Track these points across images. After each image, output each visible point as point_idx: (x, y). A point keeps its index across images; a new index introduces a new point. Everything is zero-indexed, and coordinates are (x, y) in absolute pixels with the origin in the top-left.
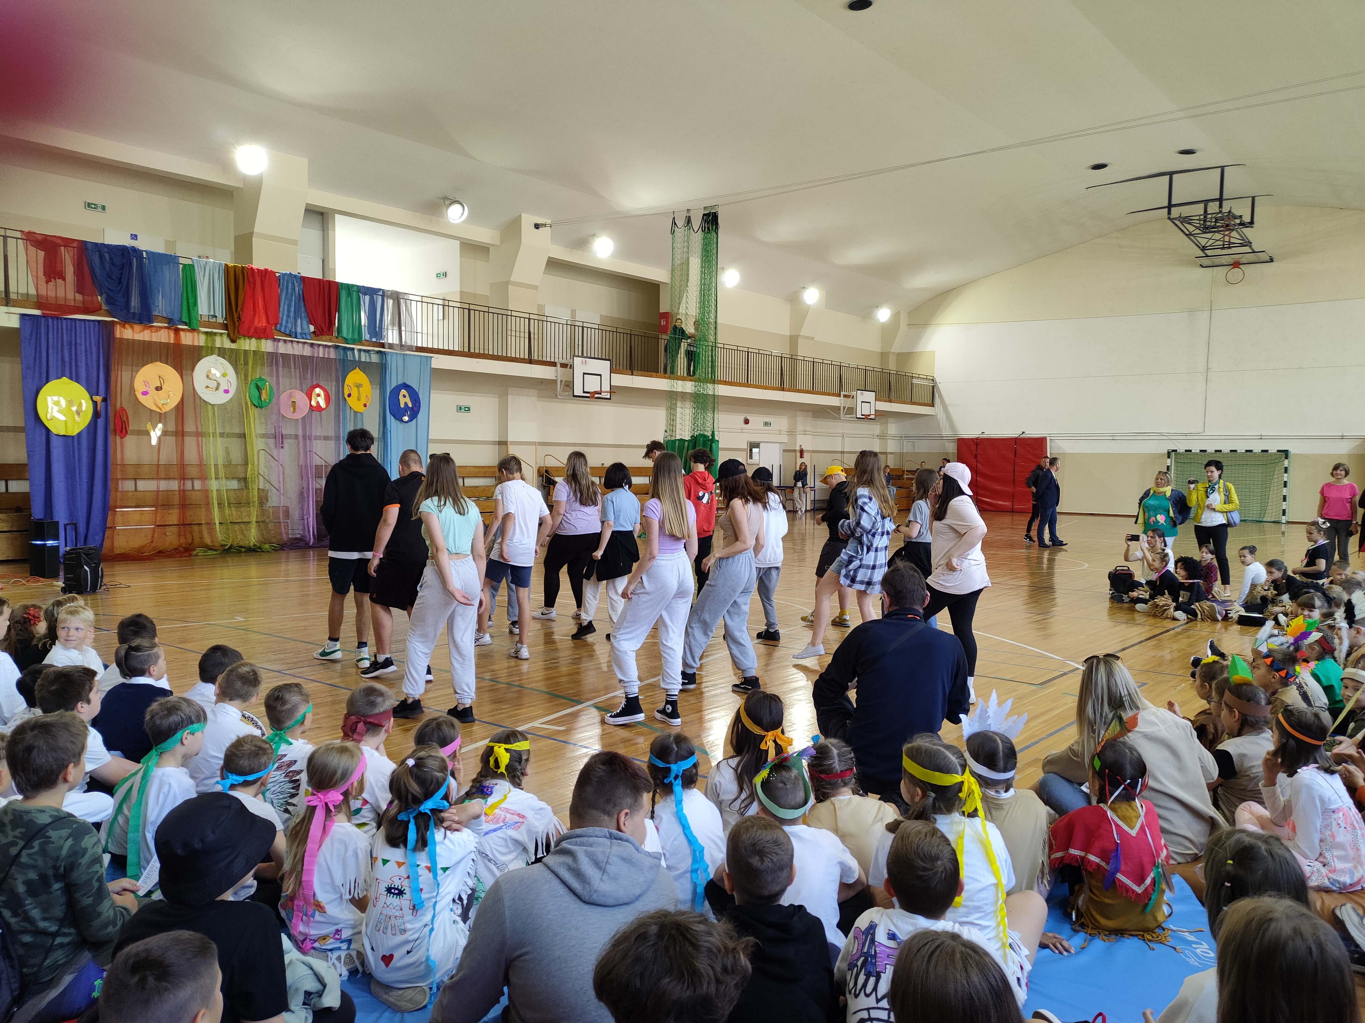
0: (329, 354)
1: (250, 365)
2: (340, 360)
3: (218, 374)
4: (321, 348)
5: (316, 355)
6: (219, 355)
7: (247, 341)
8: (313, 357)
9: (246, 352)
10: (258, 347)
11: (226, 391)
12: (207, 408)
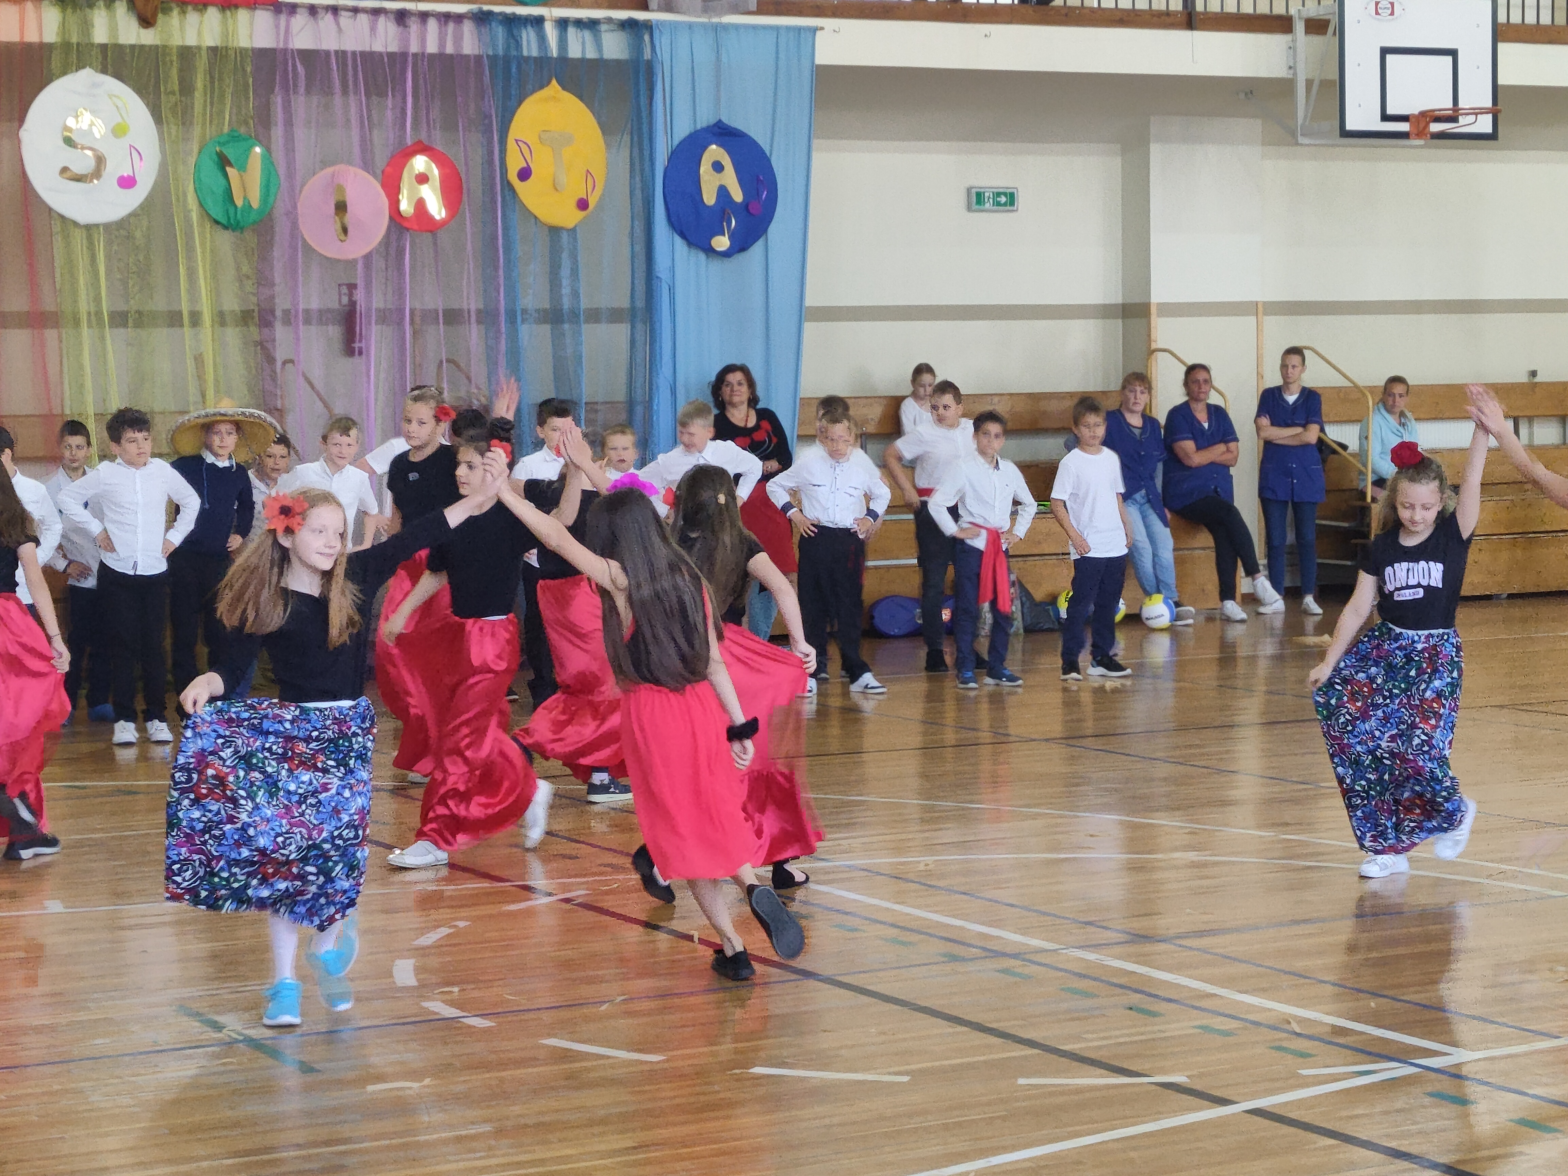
0: (458, 39)
1: (198, 95)
2: (493, 59)
3: (99, 130)
4: (432, 24)
5: (414, 48)
6: (104, 71)
7: (192, 17)
8: (404, 55)
9: (187, 54)
10: (225, 34)
11: (127, 182)
12: (67, 237)
